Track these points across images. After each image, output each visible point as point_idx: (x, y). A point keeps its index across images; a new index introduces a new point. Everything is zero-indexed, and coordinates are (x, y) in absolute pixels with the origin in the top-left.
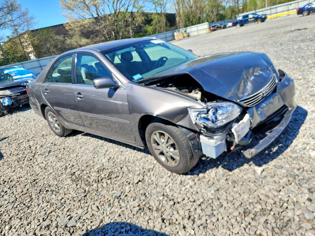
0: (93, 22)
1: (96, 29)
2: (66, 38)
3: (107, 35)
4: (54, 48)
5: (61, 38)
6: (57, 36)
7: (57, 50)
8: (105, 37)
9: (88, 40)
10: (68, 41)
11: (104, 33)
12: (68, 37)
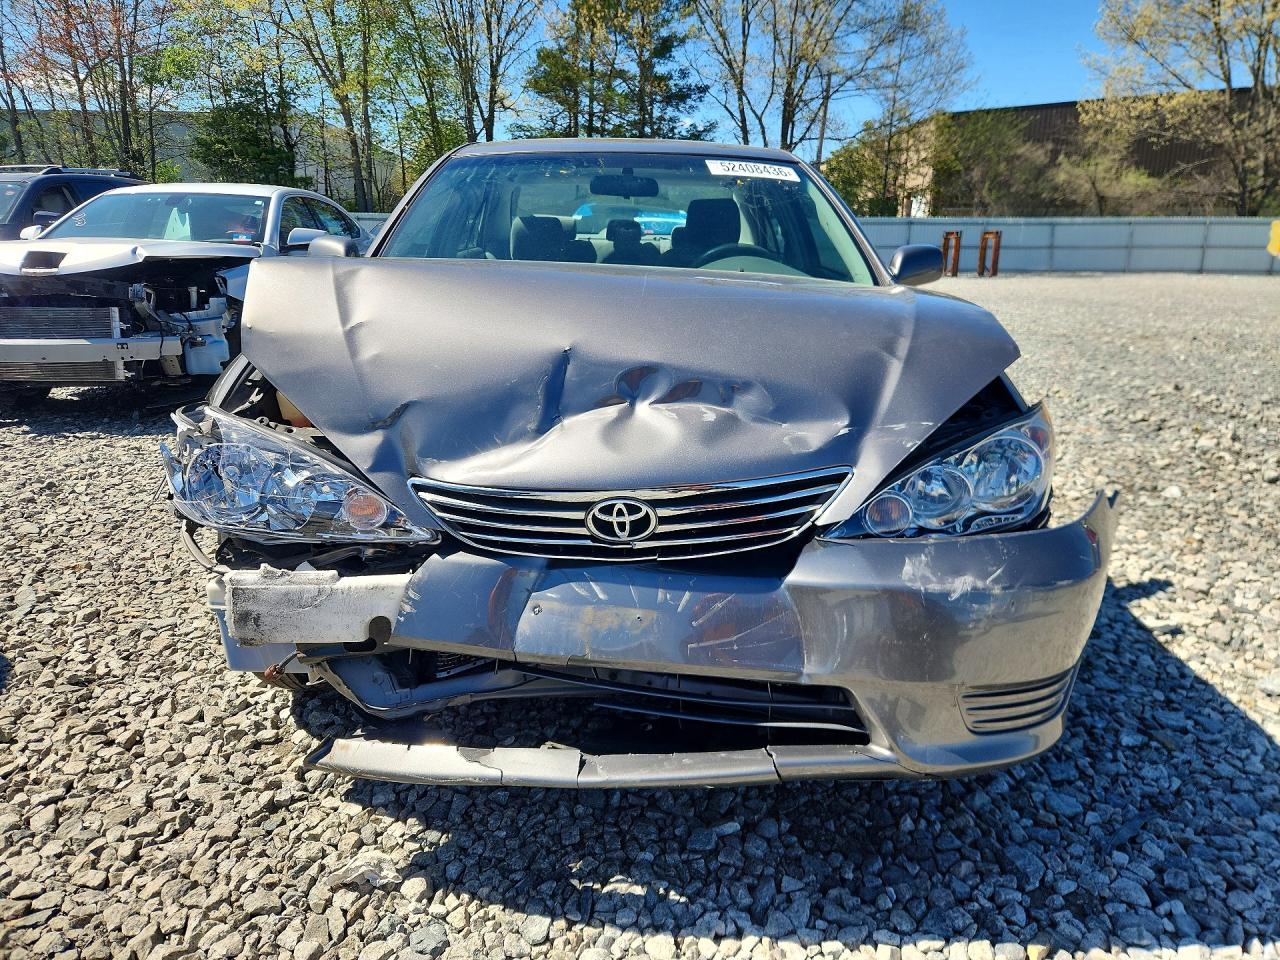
0: (1215, 107)
1: (1214, 139)
2: (1061, 157)
3: (1261, 173)
4: (990, 190)
5: (1038, 154)
6: (1028, 145)
7: (999, 198)
8: (1242, 183)
9: (1152, 181)
10: (1065, 173)
11: (1251, 164)
12: (1068, 155)
